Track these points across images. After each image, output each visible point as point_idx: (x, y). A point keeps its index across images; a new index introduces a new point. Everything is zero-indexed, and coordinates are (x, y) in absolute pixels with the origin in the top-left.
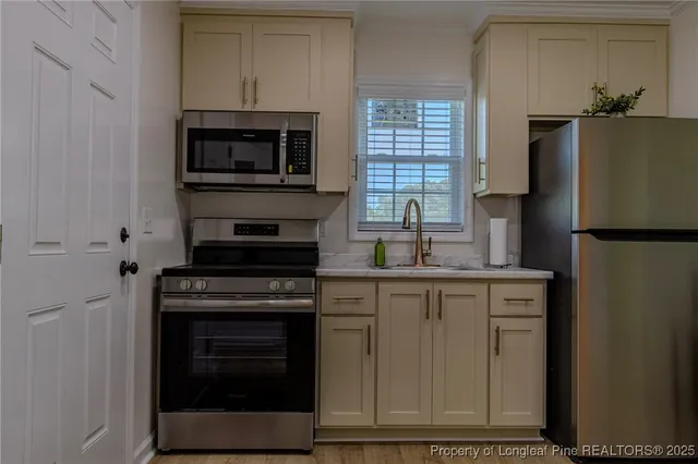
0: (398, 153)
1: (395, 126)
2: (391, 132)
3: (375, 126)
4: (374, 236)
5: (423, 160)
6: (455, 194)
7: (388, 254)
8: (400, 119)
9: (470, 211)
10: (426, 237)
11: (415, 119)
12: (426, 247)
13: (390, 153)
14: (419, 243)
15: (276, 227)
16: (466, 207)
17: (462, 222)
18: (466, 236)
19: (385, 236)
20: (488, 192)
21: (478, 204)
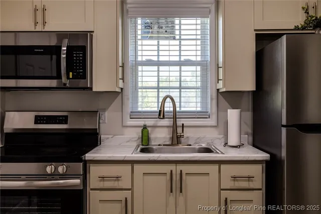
0: (161, 59)
1: (158, 38)
2: (155, 42)
3: (143, 38)
4: (141, 122)
5: (180, 64)
6: (204, 88)
7: (152, 136)
8: (162, 33)
9: (215, 102)
10: (180, 122)
11: (173, 33)
12: (179, 130)
13: (155, 59)
14: (175, 127)
15: (66, 117)
16: (212, 99)
17: (209, 110)
18: (212, 121)
19: (149, 122)
20: (224, 90)
21: (220, 97)
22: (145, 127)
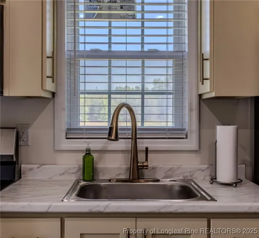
0: (115, 48)
1: (110, 16)
2: (106, 24)
3: (87, 16)
4: (82, 145)
5: (143, 56)
6: (178, 93)
7: (100, 165)
8: (116, 9)
9: (195, 114)
10: (142, 145)
11: (132, 8)
12: (141, 157)
13: (105, 48)
14: (135, 151)
16: (191, 110)
17: (186, 126)
18: (192, 143)
19: (95, 145)
20: (213, 95)
21: (205, 109)
22: (88, 153)
